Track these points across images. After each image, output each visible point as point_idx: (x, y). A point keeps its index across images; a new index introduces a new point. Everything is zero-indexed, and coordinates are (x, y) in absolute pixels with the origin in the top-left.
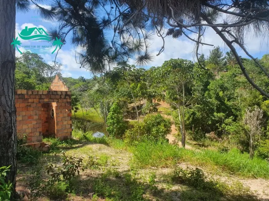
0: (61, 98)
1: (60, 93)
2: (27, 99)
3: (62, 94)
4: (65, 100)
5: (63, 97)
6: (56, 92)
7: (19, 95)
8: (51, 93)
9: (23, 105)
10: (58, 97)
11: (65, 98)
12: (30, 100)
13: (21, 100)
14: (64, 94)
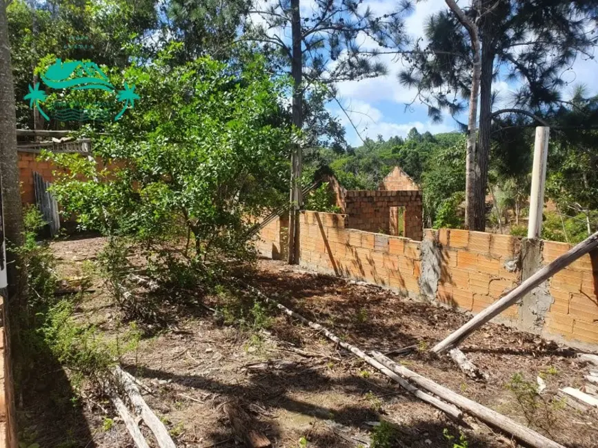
0: (411, 200)
1: (410, 194)
2: (375, 203)
3: (412, 195)
4: (415, 204)
5: (413, 199)
6: (406, 192)
7: (369, 197)
8: (400, 194)
9: (371, 210)
10: (408, 199)
11: (416, 201)
12: (379, 204)
13: (370, 204)
14: (415, 194)
